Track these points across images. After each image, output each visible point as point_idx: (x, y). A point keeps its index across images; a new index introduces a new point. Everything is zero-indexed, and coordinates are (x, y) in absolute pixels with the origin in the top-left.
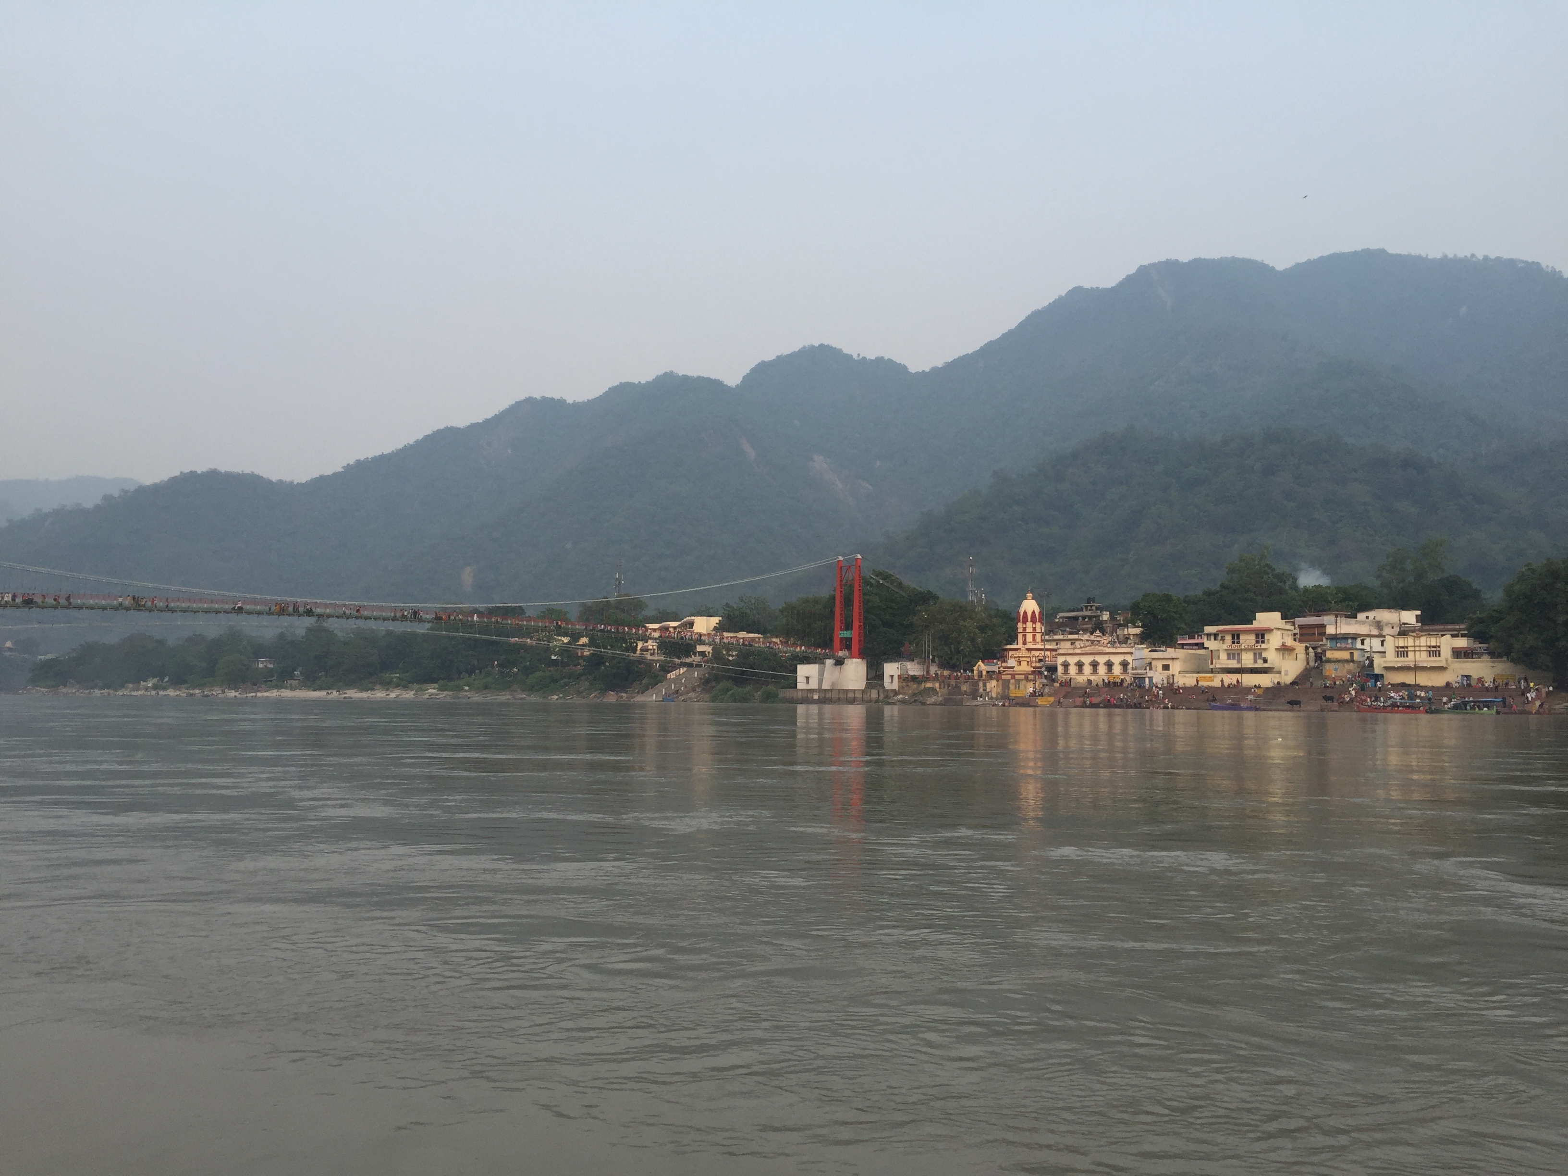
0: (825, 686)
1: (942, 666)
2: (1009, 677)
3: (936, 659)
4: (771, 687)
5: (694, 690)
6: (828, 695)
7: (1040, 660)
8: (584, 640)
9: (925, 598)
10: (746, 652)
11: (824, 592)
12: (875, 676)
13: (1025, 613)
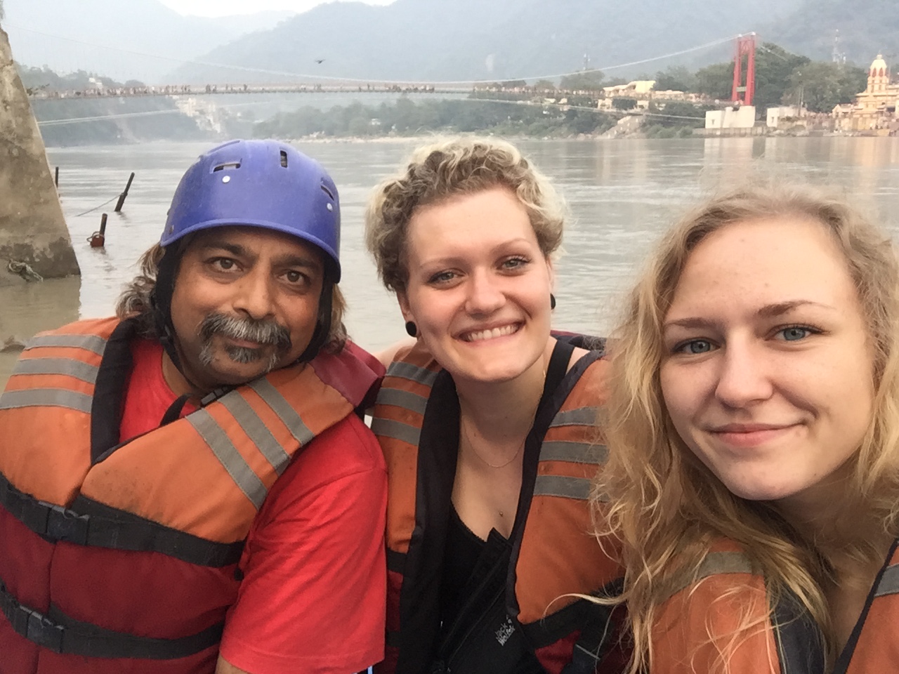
0: (725, 126)
1: (808, 110)
2: (858, 116)
3: (806, 105)
4: (687, 128)
5: (635, 131)
6: (727, 132)
7: (883, 104)
8: (564, 100)
9: (801, 61)
10: (672, 106)
11: (727, 60)
12: (761, 118)
13: (875, 70)
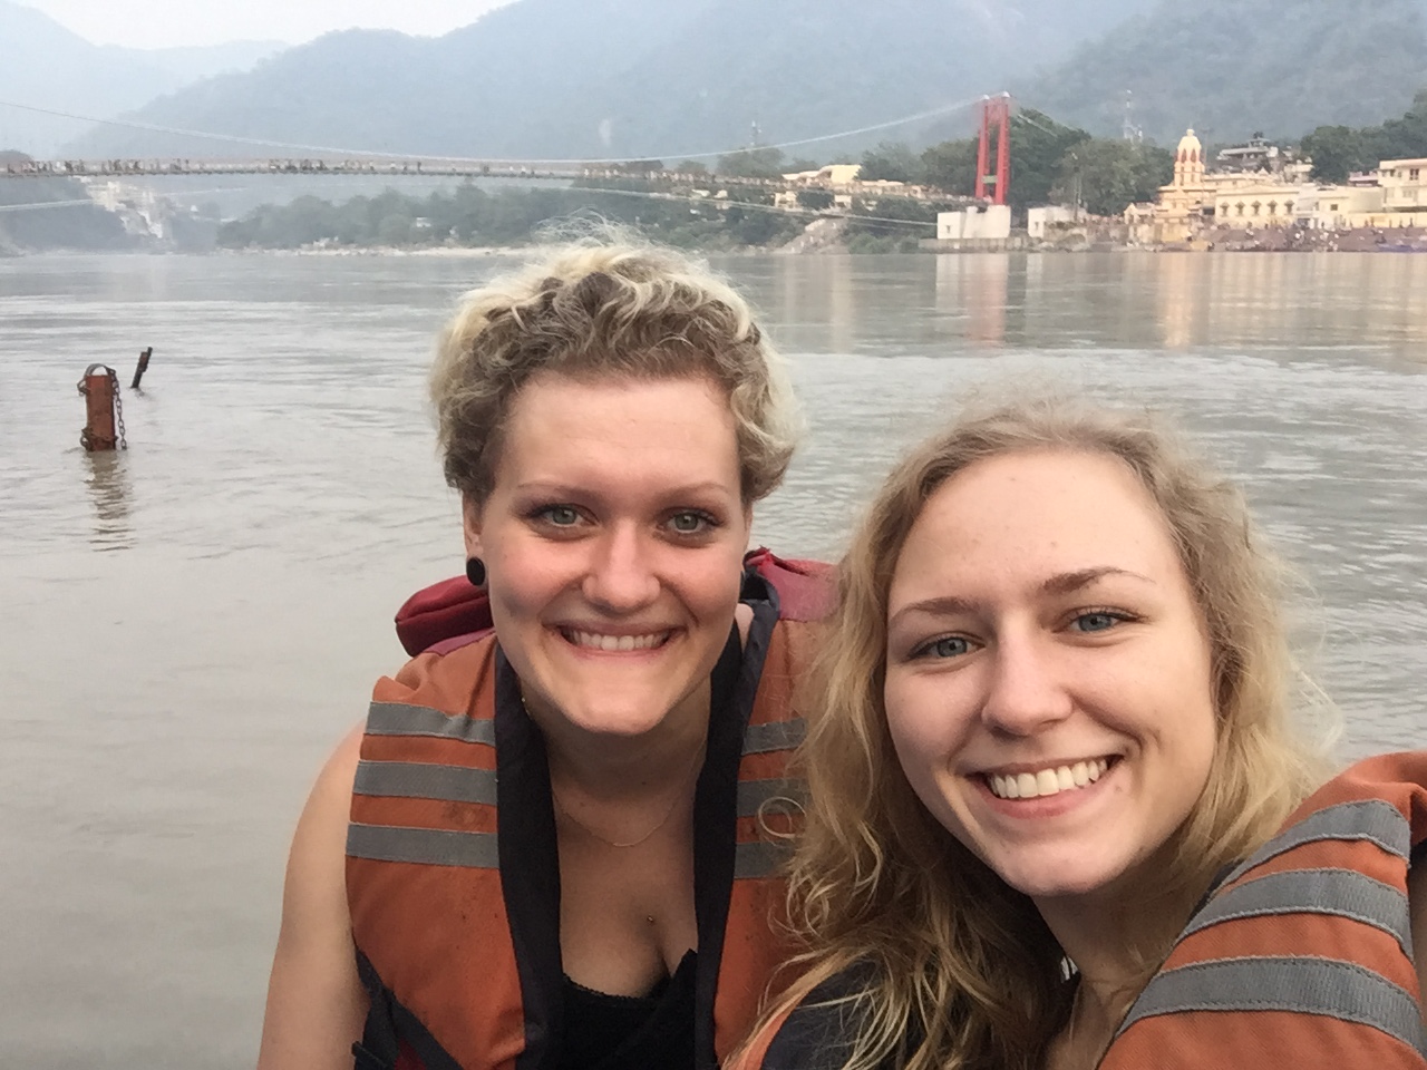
0: (967, 235)
1: (1090, 211)
2: (1162, 221)
3: (1086, 204)
4: (911, 238)
5: (833, 243)
6: (969, 245)
7: (1198, 202)
8: (723, 194)
9: (1077, 137)
10: (886, 204)
11: (967, 135)
12: (1020, 223)
13: (1185, 151)
